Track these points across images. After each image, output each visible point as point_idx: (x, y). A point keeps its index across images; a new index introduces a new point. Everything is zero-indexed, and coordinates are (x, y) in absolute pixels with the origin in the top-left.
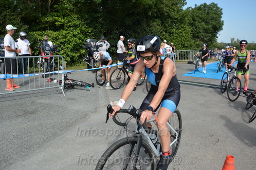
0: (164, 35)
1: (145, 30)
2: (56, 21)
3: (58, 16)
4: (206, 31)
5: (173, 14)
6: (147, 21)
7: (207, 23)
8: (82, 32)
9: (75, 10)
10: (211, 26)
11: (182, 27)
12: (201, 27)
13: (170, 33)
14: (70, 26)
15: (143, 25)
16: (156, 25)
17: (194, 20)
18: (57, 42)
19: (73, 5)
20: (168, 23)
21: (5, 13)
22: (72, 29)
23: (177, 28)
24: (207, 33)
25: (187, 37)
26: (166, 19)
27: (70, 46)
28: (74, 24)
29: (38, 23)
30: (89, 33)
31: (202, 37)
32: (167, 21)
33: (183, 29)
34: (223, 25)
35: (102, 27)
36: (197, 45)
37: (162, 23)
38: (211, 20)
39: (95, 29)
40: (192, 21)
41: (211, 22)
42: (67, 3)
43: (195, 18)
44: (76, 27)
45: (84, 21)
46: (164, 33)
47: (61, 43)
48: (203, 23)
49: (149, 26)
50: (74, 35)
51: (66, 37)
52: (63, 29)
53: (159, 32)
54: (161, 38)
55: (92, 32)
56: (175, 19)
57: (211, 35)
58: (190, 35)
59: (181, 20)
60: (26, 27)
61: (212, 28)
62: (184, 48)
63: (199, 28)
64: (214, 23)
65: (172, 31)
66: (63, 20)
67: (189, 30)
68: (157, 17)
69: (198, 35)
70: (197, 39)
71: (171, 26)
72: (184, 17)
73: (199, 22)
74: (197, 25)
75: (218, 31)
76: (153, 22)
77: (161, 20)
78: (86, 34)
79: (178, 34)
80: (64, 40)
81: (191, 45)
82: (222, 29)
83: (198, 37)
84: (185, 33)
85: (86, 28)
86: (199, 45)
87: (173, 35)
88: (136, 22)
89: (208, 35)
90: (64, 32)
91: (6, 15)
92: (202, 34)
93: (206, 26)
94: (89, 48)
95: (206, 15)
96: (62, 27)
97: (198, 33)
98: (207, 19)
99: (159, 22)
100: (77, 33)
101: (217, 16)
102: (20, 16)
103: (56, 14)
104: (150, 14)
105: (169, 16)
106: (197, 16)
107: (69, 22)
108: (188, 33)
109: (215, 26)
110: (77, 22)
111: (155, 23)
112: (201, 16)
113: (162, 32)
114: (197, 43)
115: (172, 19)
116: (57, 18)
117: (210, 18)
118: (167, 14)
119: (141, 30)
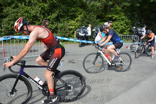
2: (113, 17)
3: (114, 14)
8: (126, 23)
9: (122, 11)
14: (119, 19)
18: (113, 28)
19: (121, 8)
21: (91, 14)
22: (120, 21)
27: (119, 31)
28: (122, 18)
29: (103, 18)
30: (129, 23)
35: (137, 20)
39: (133, 21)
42: (118, 7)
44: (123, 20)
45: (127, 16)
47: (115, 28)
50: (121, 24)
51: (117, 25)
52: (116, 21)
55: (131, 22)
60: (99, 20)
66: (116, 16)
78: (127, 24)
80: (116, 27)
85: (128, 20)
90: (117, 23)
91: (91, 15)
94: (137, 32)
96: (115, 20)
100: (123, 23)
102: (96, 15)
103: (113, 13)
107: (119, 17)
110: (123, 17)
116: (113, 15)
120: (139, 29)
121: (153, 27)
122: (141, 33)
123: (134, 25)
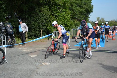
0: (51, 18)
1: (38, 14)
4: (81, 13)
5: (57, 1)
6: (39, 7)
7: (81, 7)
10: (84, 9)
11: (64, 11)
12: (77, 10)
13: (56, 16)
15: (36, 11)
16: (46, 10)
17: (72, 6)
20: (54, 8)
23: (61, 12)
24: (82, 15)
25: (68, 19)
26: (52, 5)
31: (79, 18)
32: (53, 7)
33: (65, 13)
34: (93, 8)
36: (75, 24)
37: (50, 8)
38: (84, 5)
40: (70, 6)
41: (84, 7)
43: (73, 3)
46: (52, 16)
48: (78, 7)
49: (40, 11)
53: (48, 15)
54: (50, 21)
56: (59, 5)
57: (84, 16)
58: (70, 17)
59: (63, 6)
61: (85, 11)
62: (66, 27)
63: (75, 11)
64: (87, 7)
65: (58, 14)
67: (69, 13)
68: (46, 4)
69: (75, 16)
70: (74, 20)
71: (56, 10)
72: (66, 4)
73: (76, 7)
74: (74, 9)
75: (90, 13)
76: (43, 8)
77: (49, 6)
79: (61, 17)
81: (71, 25)
82: (93, 12)
83: (75, 18)
84: (66, 15)
86: (76, 24)
87: (58, 18)
88: (31, 8)
89: (82, 16)
92: (78, 16)
93: (80, 10)
95: (80, 1)
97: (75, 15)
98: (81, 4)
99: (48, 8)
101: (88, 2)
104: (41, 2)
105: (55, 3)
106: (74, 2)
108: (68, 15)
109: (88, 9)
111: (45, 9)
112: (76, 2)
113: (50, 16)
114: (75, 22)
115: (57, 5)
117: (83, 4)
118: (53, 2)
119: (35, 14)
120: (8, 25)
121: (28, 22)
122: (11, 30)
123: (3, 20)
